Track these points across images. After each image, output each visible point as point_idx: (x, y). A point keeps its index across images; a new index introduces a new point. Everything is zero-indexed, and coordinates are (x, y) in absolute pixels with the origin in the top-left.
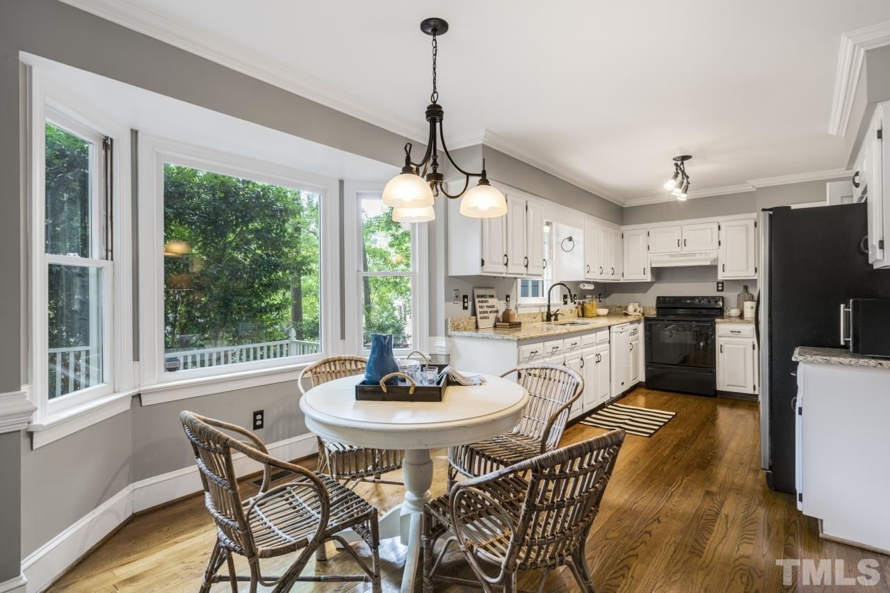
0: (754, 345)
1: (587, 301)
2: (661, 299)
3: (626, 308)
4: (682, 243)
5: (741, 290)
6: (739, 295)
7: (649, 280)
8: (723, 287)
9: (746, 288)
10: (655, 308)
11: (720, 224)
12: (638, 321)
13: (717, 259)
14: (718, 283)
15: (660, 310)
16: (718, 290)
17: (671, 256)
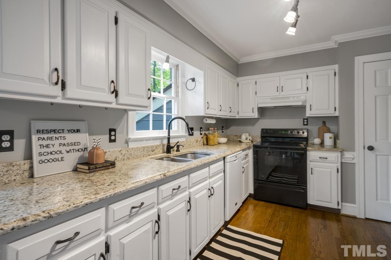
0: (338, 169)
1: (210, 132)
2: (265, 131)
3: (240, 137)
4: (280, 89)
5: (321, 124)
6: (319, 128)
7: (256, 116)
8: (307, 122)
9: (324, 123)
10: (260, 137)
11: (308, 75)
12: (249, 148)
13: (306, 101)
14: (304, 119)
15: (263, 138)
16: (304, 125)
17: (272, 99)
